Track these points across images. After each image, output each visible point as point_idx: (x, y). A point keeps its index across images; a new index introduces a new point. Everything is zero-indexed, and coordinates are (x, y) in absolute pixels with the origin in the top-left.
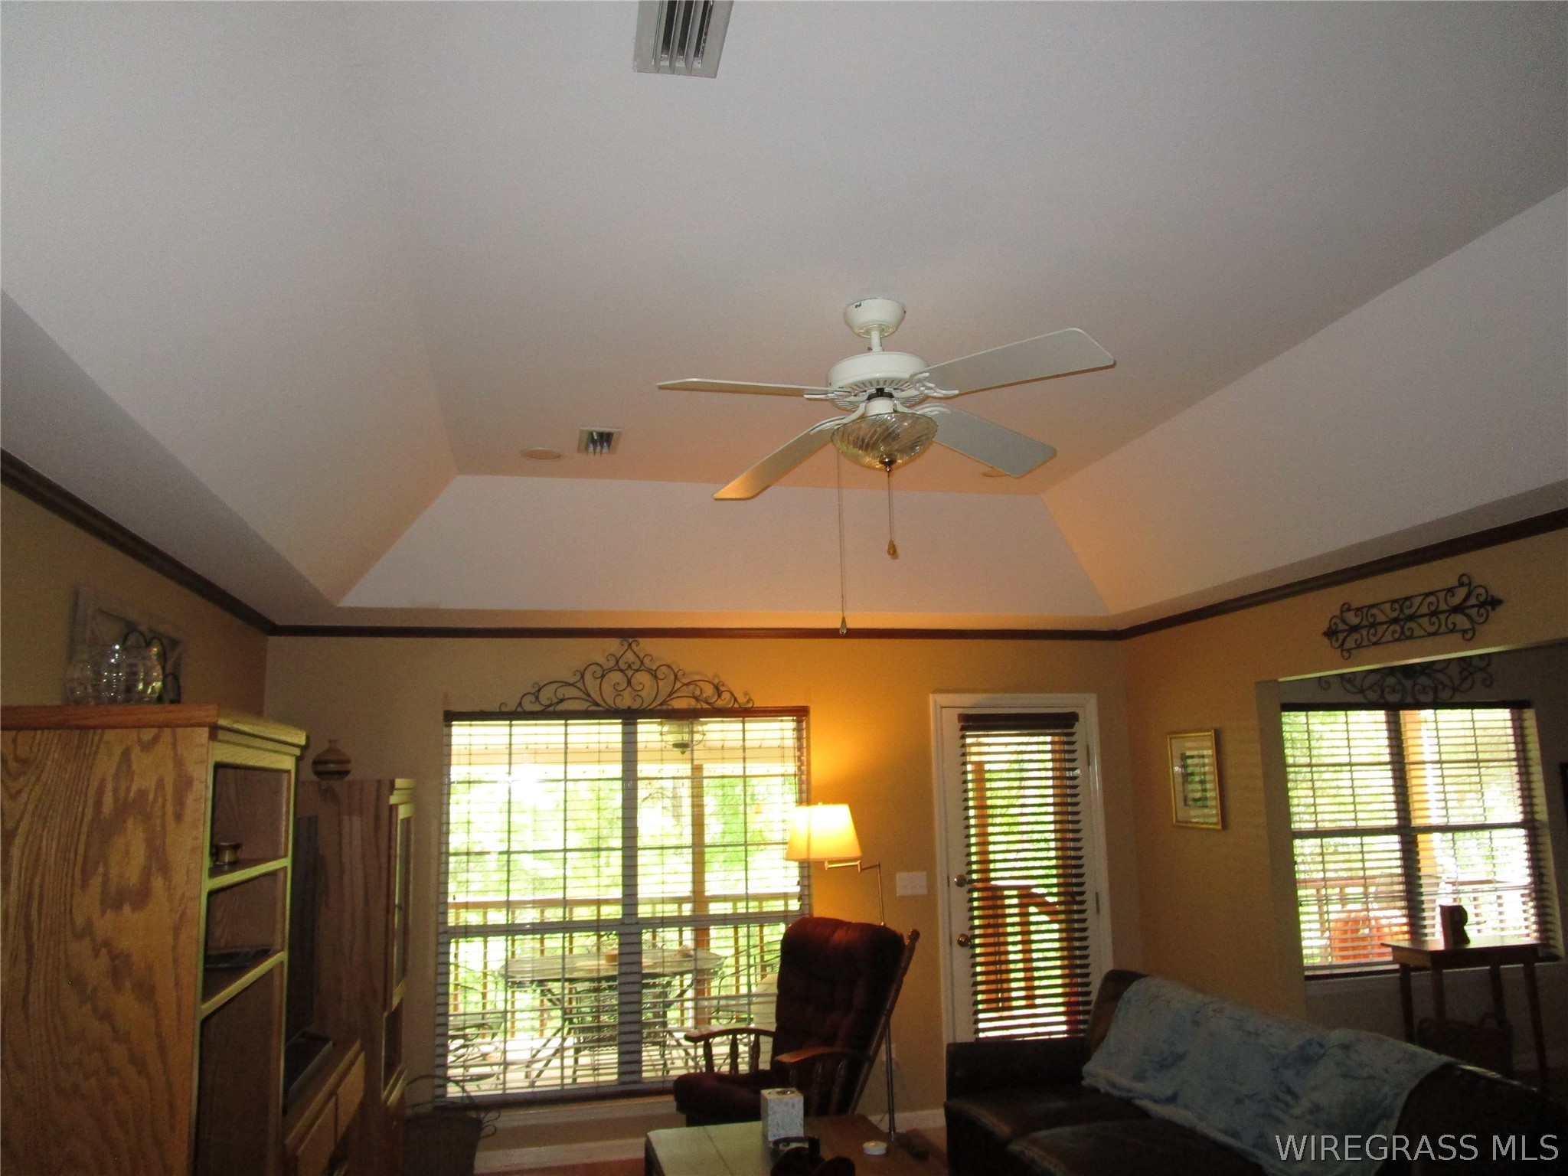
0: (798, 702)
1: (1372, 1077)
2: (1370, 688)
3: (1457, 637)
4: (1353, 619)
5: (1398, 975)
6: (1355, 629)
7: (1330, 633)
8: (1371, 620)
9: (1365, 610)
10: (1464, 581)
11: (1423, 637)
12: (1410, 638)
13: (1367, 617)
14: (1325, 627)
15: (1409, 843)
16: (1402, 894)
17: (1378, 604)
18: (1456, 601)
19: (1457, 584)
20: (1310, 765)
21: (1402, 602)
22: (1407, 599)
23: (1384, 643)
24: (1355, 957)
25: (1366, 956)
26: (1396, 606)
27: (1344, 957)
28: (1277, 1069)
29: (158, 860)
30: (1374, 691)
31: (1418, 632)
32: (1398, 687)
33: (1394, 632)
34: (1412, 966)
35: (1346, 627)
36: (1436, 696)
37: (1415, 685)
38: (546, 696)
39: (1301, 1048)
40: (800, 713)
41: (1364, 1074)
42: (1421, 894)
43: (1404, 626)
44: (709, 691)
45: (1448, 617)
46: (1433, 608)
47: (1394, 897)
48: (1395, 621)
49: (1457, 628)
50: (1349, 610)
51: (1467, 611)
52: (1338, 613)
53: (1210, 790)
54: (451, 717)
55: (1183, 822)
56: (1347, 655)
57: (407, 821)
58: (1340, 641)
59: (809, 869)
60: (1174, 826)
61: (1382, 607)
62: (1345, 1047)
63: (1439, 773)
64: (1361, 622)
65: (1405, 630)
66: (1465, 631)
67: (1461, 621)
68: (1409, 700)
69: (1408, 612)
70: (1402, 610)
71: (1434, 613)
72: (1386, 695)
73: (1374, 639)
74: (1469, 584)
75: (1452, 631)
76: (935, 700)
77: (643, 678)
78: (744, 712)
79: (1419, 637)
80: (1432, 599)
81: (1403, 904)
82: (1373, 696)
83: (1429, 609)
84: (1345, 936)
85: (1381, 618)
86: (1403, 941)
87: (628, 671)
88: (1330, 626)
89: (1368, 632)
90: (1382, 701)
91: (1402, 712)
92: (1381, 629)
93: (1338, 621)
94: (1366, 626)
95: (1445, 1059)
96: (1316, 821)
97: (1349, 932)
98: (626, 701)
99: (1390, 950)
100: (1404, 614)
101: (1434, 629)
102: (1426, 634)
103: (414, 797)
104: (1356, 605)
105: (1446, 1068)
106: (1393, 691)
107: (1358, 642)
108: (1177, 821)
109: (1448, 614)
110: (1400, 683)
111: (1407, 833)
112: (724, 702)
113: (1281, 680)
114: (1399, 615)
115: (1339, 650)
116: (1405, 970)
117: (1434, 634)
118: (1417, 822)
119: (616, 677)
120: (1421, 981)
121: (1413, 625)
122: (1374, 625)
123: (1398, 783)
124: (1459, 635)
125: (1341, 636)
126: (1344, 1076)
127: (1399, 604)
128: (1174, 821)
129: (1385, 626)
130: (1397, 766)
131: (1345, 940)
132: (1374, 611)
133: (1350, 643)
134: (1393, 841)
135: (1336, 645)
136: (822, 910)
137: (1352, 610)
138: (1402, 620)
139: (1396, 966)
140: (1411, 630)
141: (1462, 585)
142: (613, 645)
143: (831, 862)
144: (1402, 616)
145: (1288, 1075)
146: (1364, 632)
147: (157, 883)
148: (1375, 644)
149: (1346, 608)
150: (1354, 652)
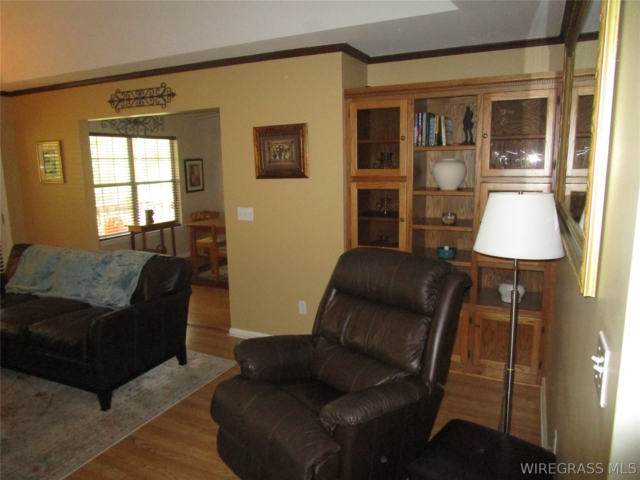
1: (130, 264)
2: (122, 128)
3: (160, 107)
4: (120, 96)
5: (130, 236)
6: (121, 100)
7: (111, 102)
8: (128, 97)
9: (125, 93)
10: (163, 86)
11: (148, 106)
12: (143, 106)
13: (126, 96)
14: (109, 99)
15: (134, 188)
16: (131, 207)
17: (131, 91)
18: (160, 93)
19: (160, 86)
20: (98, 159)
21: (140, 91)
22: (142, 90)
23: (132, 107)
24: (113, 232)
25: (117, 231)
26: (138, 92)
27: (108, 232)
28: (94, 269)
30: (123, 130)
31: (146, 104)
32: (132, 129)
33: (137, 103)
34: (135, 232)
35: (117, 99)
36: (145, 133)
37: (138, 128)
39: (103, 259)
41: (128, 263)
42: (138, 207)
43: (140, 101)
45: (157, 99)
46: (151, 95)
47: (129, 208)
48: (137, 98)
49: (160, 104)
50: (119, 92)
51: (163, 97)
52: (114, 93)
53: (58, 168)
55: (44, 181)
56: (118, 111)
58: (115, 105)
60: (41, 183)
61: (133, 92)
62: (120, 256)
63: (145, 162)
64: (124, 98)
65: (141, 102)
66: (163, 105)
67: (161, 100)
68: (136, 134)
69: (142, 95)
70: (140, 94)
71: (152, 97)
72: (127, 131)
73: (129, 105)
74: (165, 87)
75: (158, 104)
79: (147, 106)
80: (151, 91)
81: (132, 211)
82: (122, 132)
83: (150, 95)
84: (109, 224)
85: (132, 97)
86: (132, 223)
88: (111, 98)
89: (127, 102)
90: (126, 133)
91: (133, 139)
92: (132, 101)
93: (114, 96)
94: (125, 100)
95: (153, 254)
96: (100, 181)
97: (111, 223)
99: (127, 227)
100: (141, 96)
101: (151, 103)
102: (148, 104)
104: (122, 91)
105: (155, 256)
106: (130, 130)
107: (123, 106)
108: (42, 181)
109: (157, 98)
110: (133, 127)
111: (134, 185)
113: (89, 120)
114: (139, 96)
115: (115, 109)
116: (133, 234)
117: (151, 105)
118: (137, 181)
120: (138, 237)
121: (144, 101)
122: (129, 99)
123: (131, 166)
124: (161, 106)
125: (116, 103)
126: (120, 266)
127: (139, 92)
128: (40, 180)
129: (133, 100)
130: (131, 159)
131: (109, 226)
132: (129, 94)
133: (119, 106)
134: (129, 188)
135: (113, 106)
137: (121, 92)
138: (140, 98)
139: (130, 233)
140: (143, 102)
141: (162, 87)
144: (140, 97)
145: (98, 270)
146: (125, 102)
148: (129, 107)
149: (118, 92)
150: (121, 110)
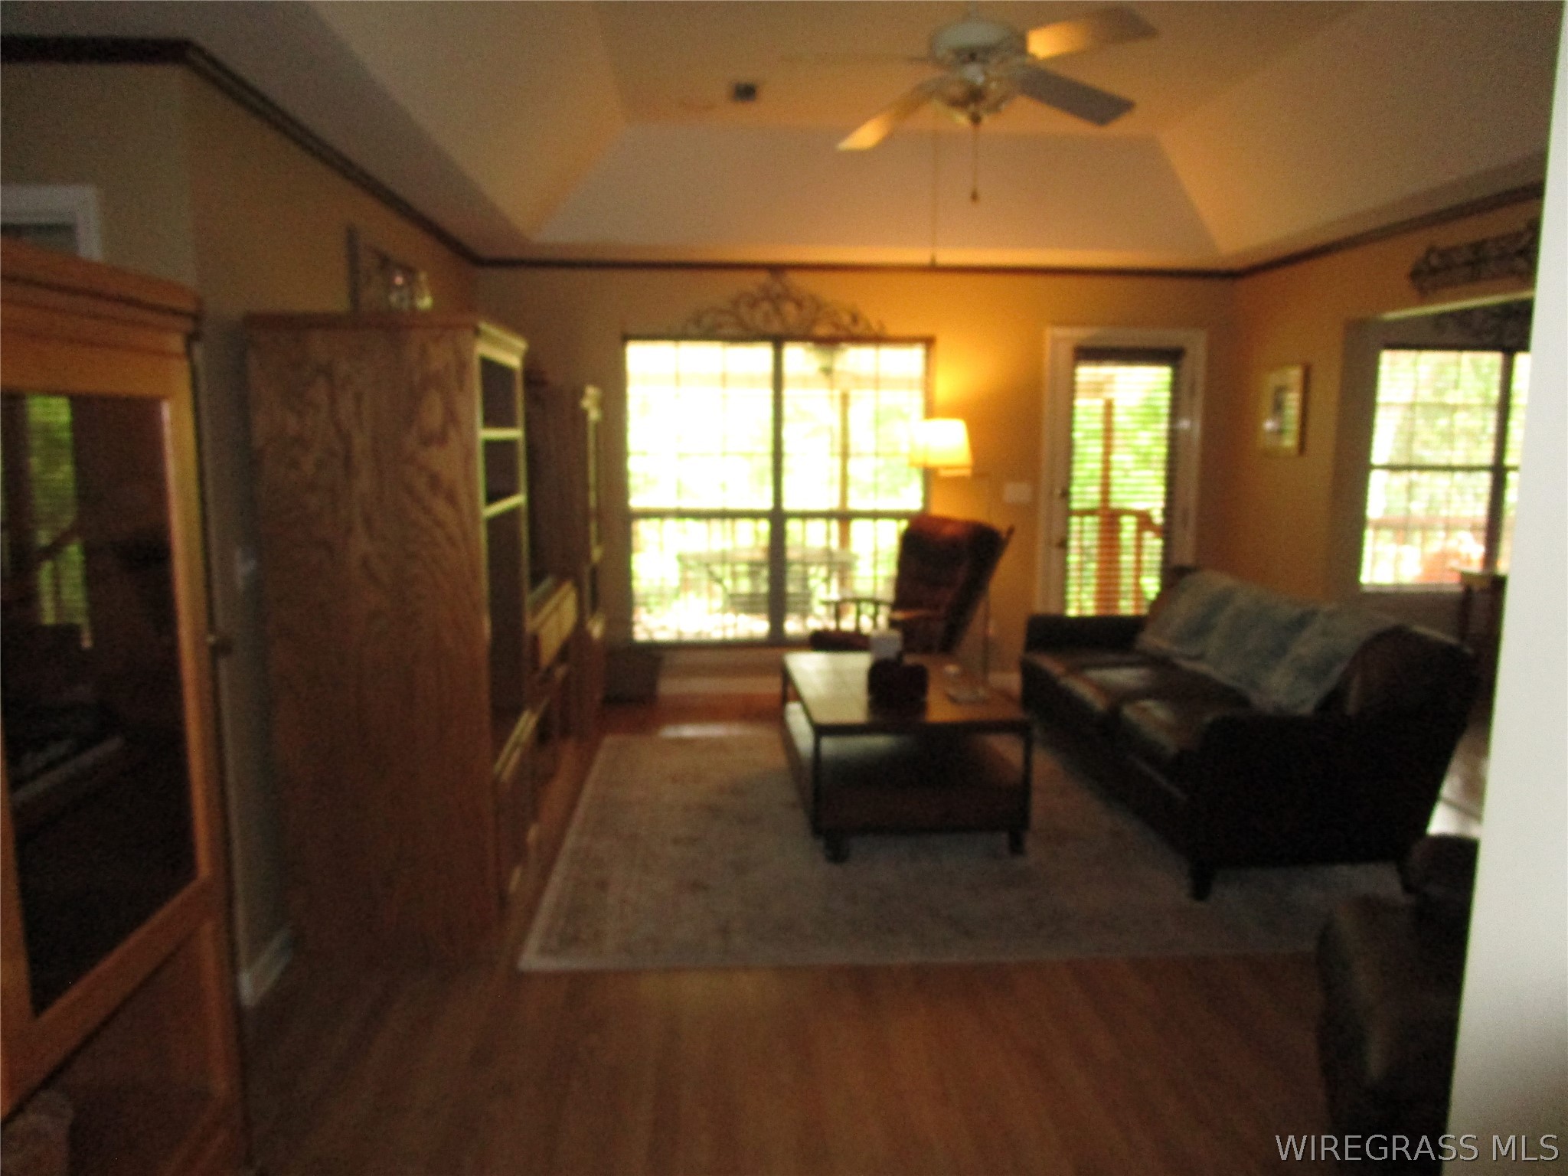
0: (925, 331)
2: (1488, 330)
4: (1435, 261)
7: (1415, 276)
8: (1450, 262)
9: (1449, 252)
11: (1489, 278)
12: (1477, 279)
14: (1407, 269)
15: (1499, 480)
17: (1458, 247)
21: (1478, 245)
22: (1483, 242)
26: (1473, 249)
29: (451, 417)
30: (1490, 334)
33: (1466, 274)
35: (1431, 269)
38: (707, 321)
39: (1301, 617)
40: (929, 342)
43: (1475, 268)
44: (846, 319)
45: (1512, 260)
46: (1502, 251)
47: (1476, 529)
52: (1423, 255)
54: (626, 338)
55: (1267, 449)
57: (597, 425)
58: (1421, 282)
59: (929, 475)
60: (1259, 453)
61: (1461, 249)
64: (1440, 265)
65: (1475, 272)
67: (1521, 263)
70: (1477, 253)
71: (1501, 257)
73: (1449, 281)
75: (1513, 274)
76: (1051, 333)
77: (789, 308)
78: (878, 339)
79: (1486, 279)
80: (1503, 242)
82: (1488, 339)
83: (1499, 252)
85: (1458, 260)
87: (776, 300)
88: (1415, 268)
90: (1497, 344)
93: (1422, 263)
94: (1444, 268)
98: (776, 327)
99: (1460, 575)
100: (1477, 257)
101: (1497, 272)
102: (1490, 275)
103: (602, 404)
104: (1439, 247)
107: (1435, 284)
108: (1262, 448)
109: (1512, 257)
111: (1499, 471)
112: (858, 330)
114: (1473, 257)
117: (1497, 276)
118: (1510, 461)
119: (766, 306)
123: (1500, 424)
124: (1519, 276)
125: (1423, 278)
127: (1475, 246)
128: (1260, 448)
129: (1460, 269)
130: (1502, 408)
132: (1454, 254)
134: (1485, 479)
135: (1417, 286)
136: (939, 510)
137: (1435, 252)
138: (1475, 262)
139: (1461, 590)
142: (763, 277)
143: (948, 468)
144: (1475, 259)
145: (1285, 635)
147: (452, 433)
148: (1449, 285)
149: (1431, 250)
